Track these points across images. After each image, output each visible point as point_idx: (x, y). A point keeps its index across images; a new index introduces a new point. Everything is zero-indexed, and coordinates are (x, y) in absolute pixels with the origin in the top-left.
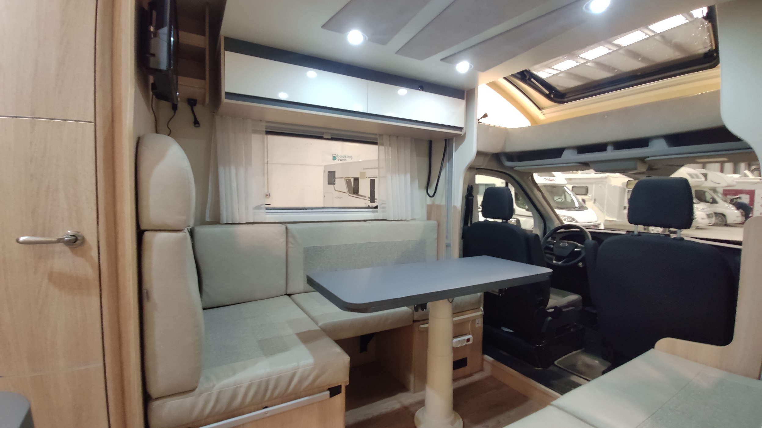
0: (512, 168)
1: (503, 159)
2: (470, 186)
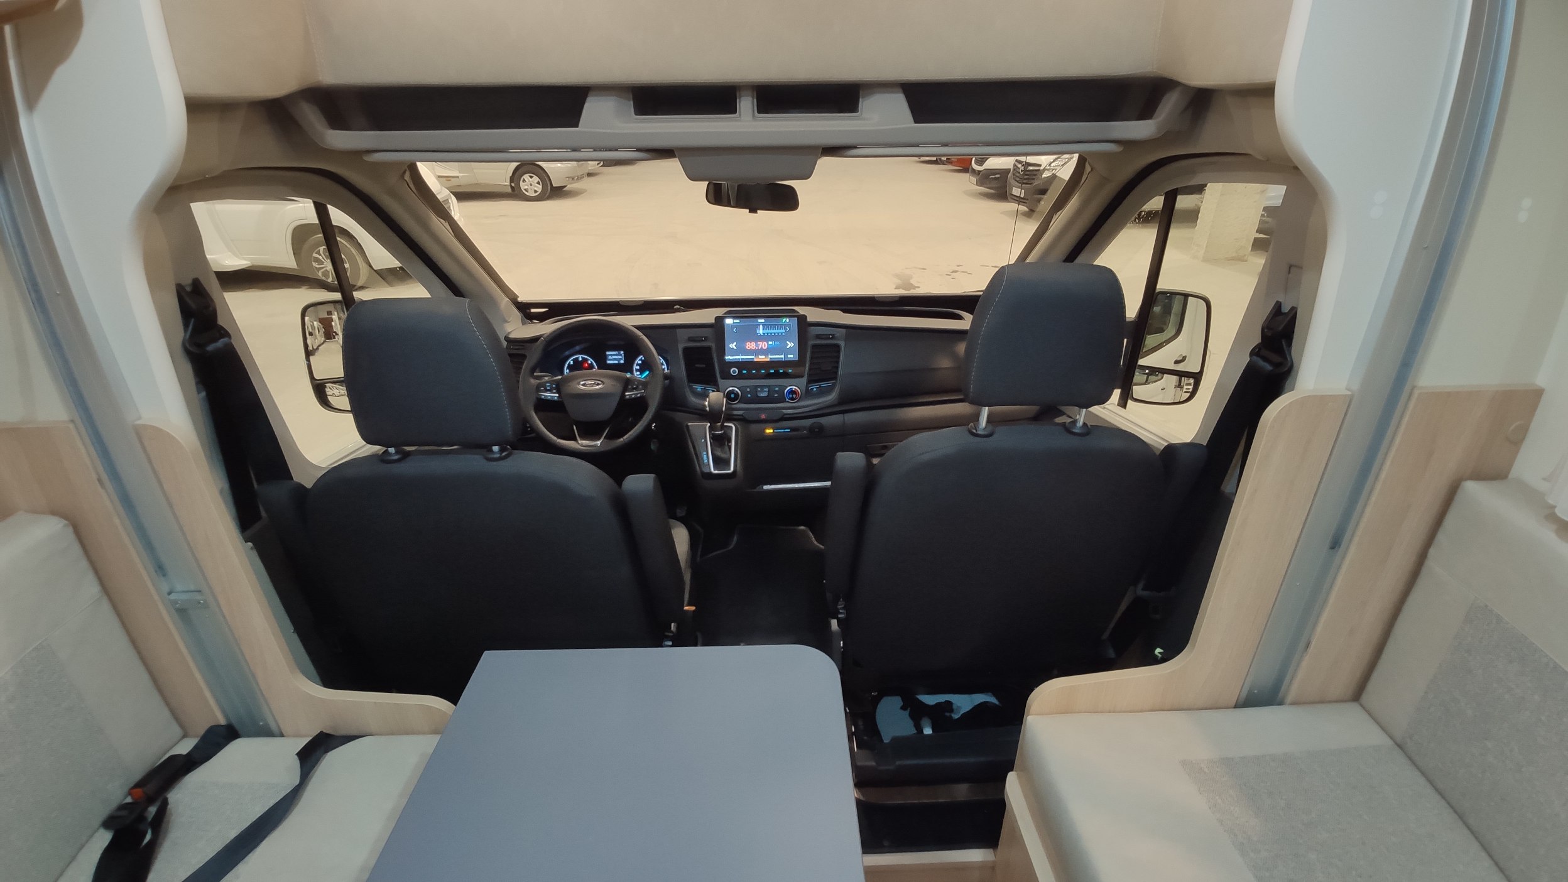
0: (356, 156)
1: (311, 117)
2: (188, 289)
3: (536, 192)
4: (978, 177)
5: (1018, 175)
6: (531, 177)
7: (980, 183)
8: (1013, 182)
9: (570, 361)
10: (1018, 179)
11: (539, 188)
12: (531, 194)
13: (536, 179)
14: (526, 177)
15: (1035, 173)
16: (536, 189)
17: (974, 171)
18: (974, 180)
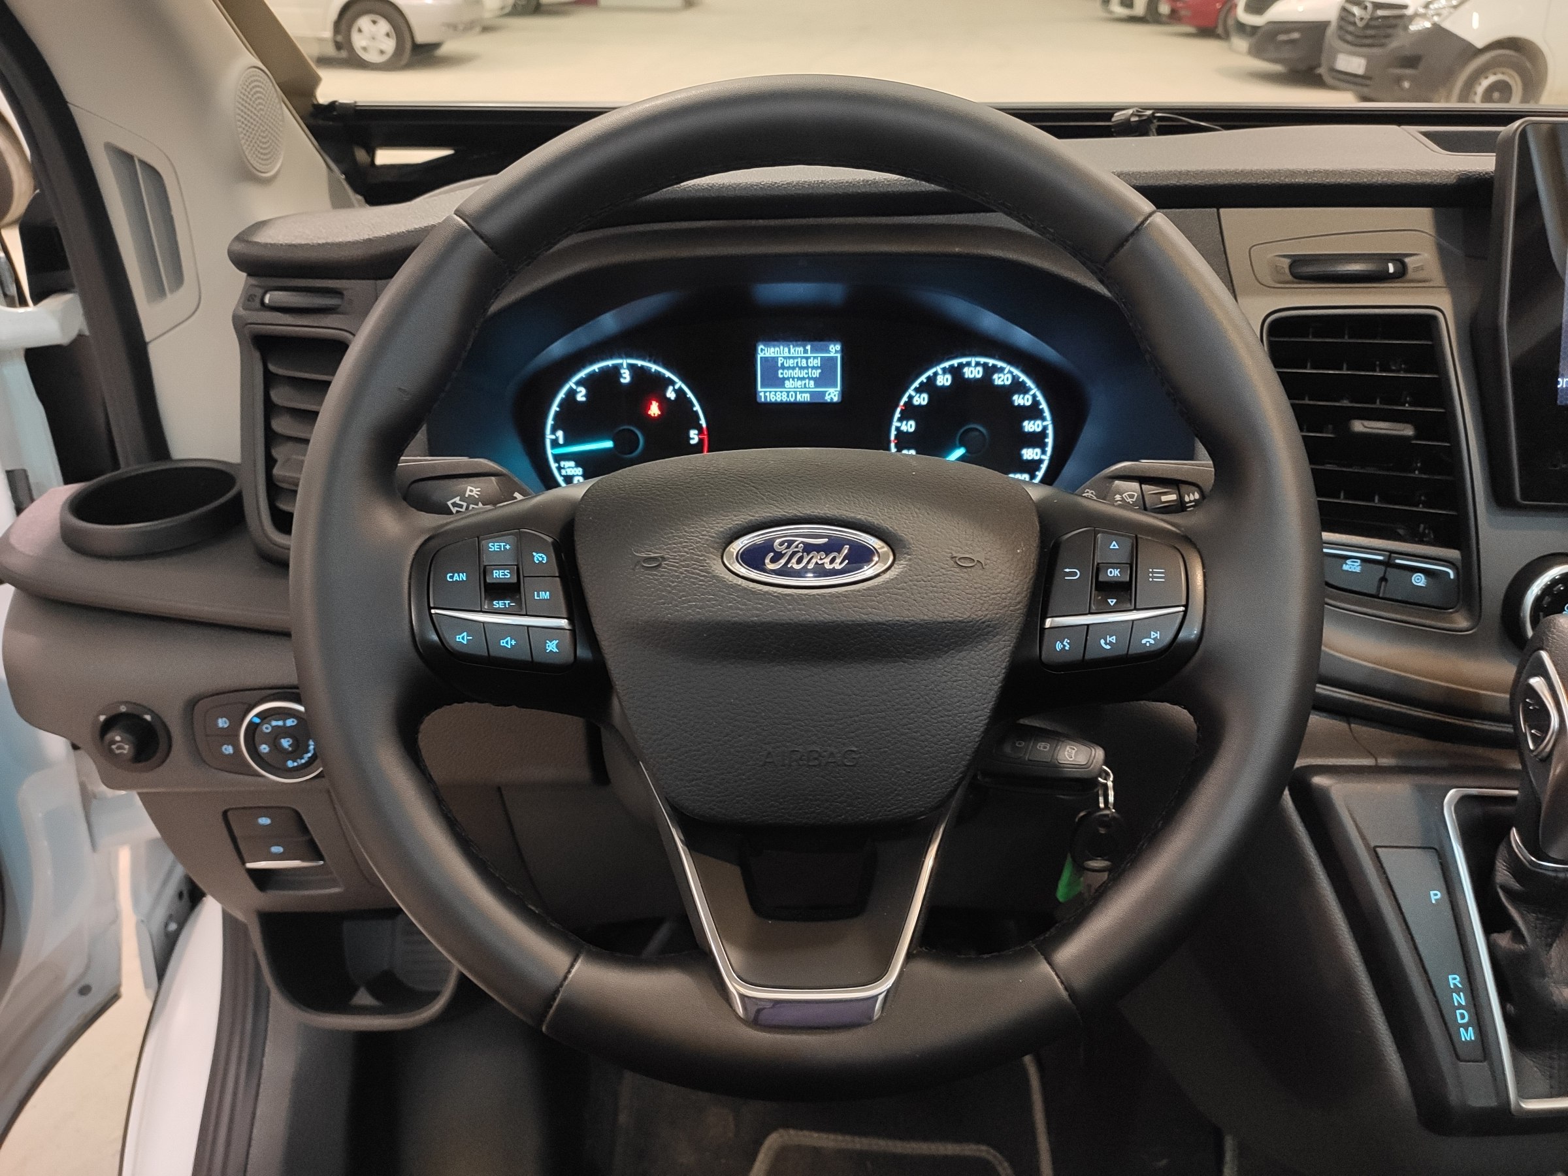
3: (382, 52)
4: (1253, 40)
5: (1351, 28)
6: (374, 22)
7: (1257, 51)
8: (1339, 44)
9: (575, 387)
10: (1349, 38)
11: (389, 45)
12: (372, 57)
13: (384, 26)
14: (364, 22)
15: (1394, 22)
16: (383, 47)
17: (1242, 28)
18: (1241, 44)
